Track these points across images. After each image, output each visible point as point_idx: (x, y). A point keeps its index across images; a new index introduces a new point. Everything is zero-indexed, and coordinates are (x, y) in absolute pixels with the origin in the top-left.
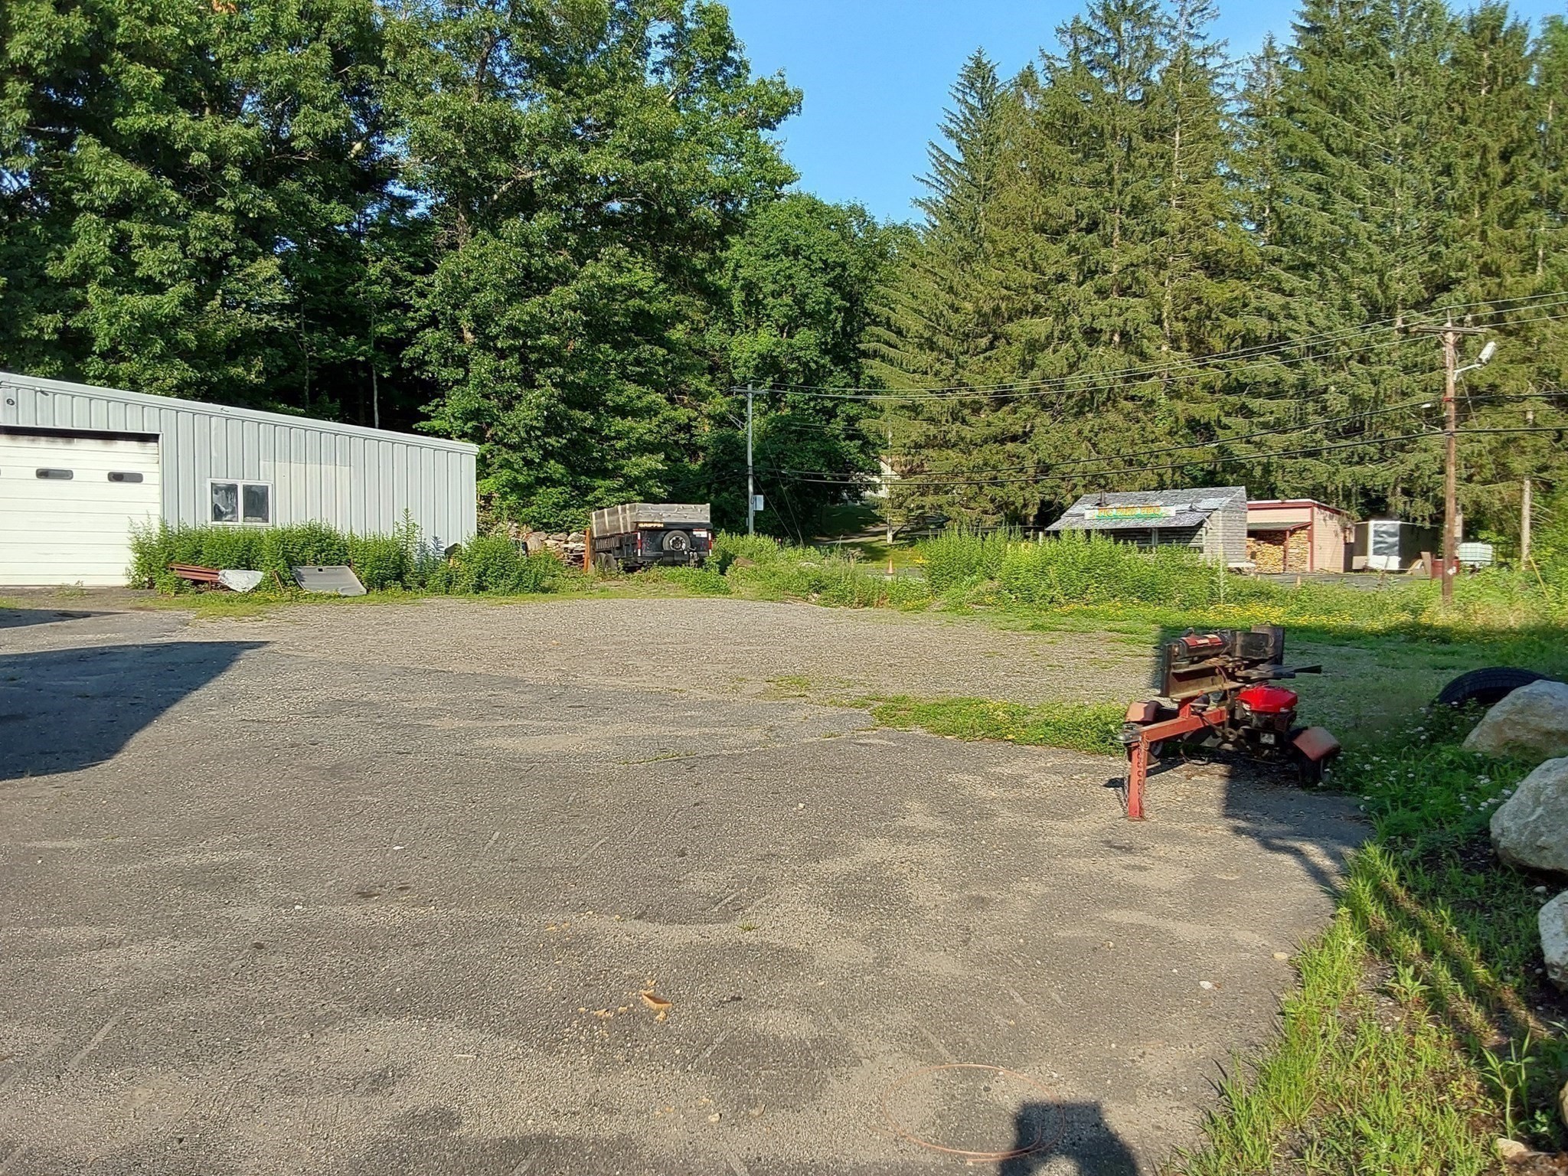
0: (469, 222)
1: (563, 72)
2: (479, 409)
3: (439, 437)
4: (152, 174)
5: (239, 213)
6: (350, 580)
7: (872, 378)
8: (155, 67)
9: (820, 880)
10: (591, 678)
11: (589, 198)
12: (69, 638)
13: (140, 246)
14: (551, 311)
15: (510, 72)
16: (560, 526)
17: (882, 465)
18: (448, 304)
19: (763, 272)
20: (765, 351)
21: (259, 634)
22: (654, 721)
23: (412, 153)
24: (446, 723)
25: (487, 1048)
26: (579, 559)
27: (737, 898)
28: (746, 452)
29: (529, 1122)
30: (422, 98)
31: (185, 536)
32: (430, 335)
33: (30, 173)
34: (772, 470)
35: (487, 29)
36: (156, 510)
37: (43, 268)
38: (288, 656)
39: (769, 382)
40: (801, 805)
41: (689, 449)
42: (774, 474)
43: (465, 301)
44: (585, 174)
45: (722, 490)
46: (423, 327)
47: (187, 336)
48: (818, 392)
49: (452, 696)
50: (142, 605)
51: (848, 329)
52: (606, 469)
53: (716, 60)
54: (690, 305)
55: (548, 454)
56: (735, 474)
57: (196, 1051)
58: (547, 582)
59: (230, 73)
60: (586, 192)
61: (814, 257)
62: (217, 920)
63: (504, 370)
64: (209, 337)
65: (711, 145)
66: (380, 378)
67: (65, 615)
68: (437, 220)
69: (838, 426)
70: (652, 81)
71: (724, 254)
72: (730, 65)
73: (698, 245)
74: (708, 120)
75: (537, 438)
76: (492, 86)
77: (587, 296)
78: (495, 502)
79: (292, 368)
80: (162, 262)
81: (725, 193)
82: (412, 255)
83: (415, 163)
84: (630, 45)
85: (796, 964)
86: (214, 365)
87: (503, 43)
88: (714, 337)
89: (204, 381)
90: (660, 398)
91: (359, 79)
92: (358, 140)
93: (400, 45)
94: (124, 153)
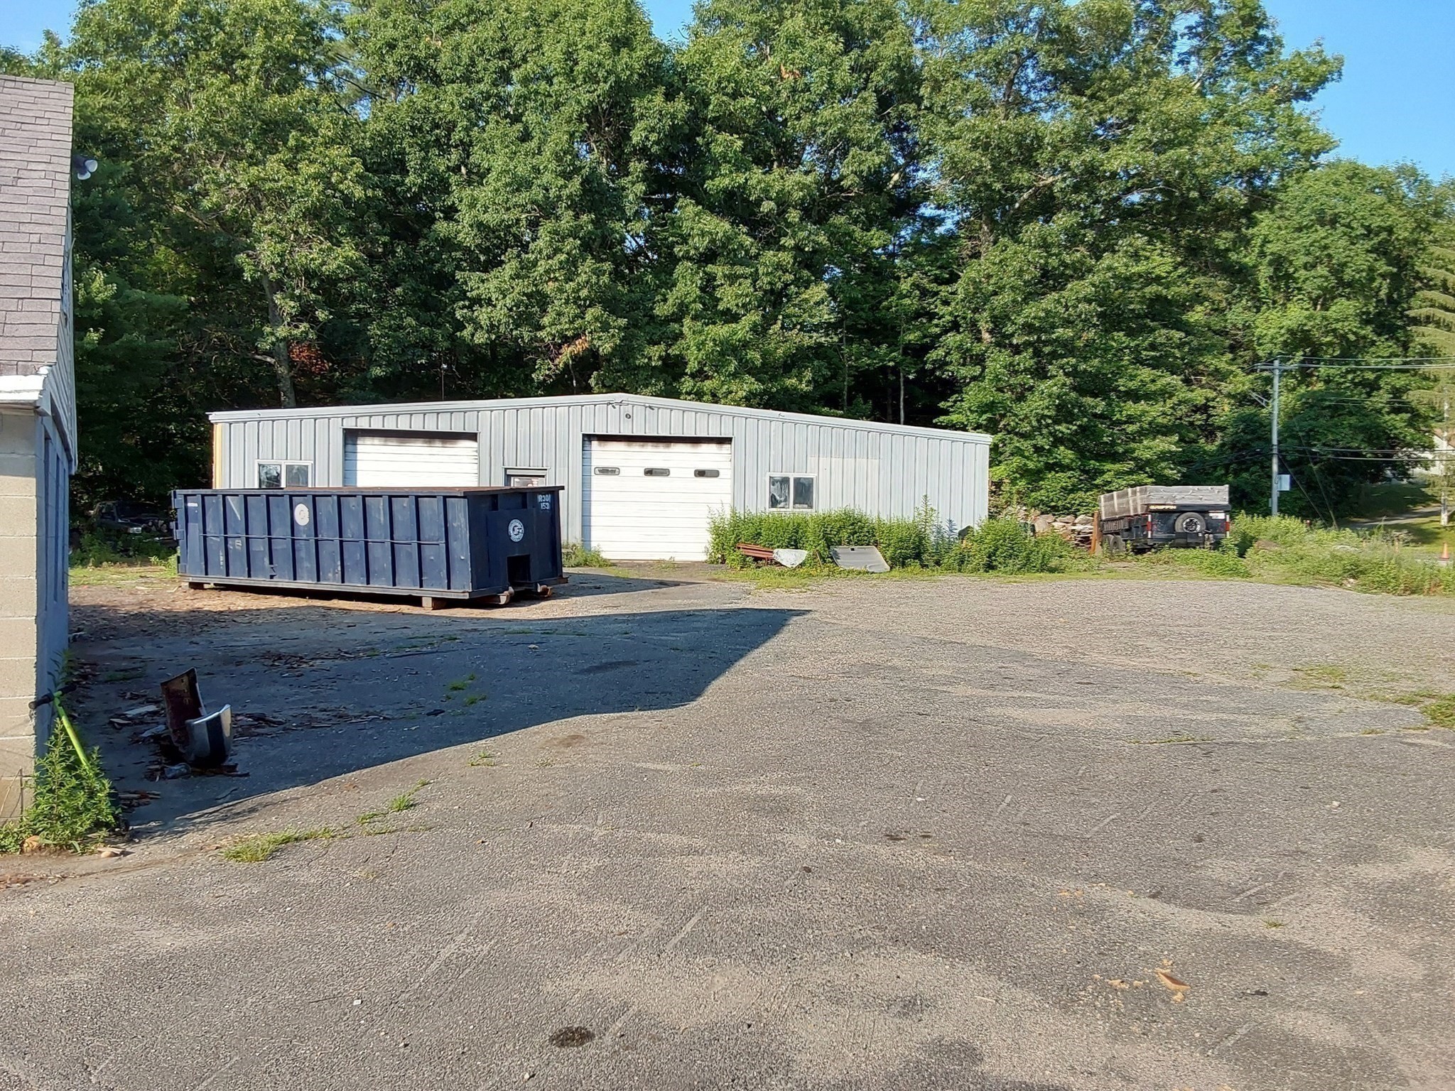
0: (991, 231)
1: (1087, 78)
2: (993, 402)
3: (956, 429)
4: (732, 224)
5: (798, 248)
6: (875, 558)
7: (1424, 346)
8: (737, 133)
9: (1358, 884)
10: (1100, 657)
11: (1109, 194)
12: (664, 602)
13: (722, 285)
14: (1066, 305)
15: (1035, 88)
16: (1068, 509)
17: (1436, 440)
18: (969, 309)
19: (1294, 245)
20: (1295, 326)
21: (804, 603)
22: (1166, 702)
23: (943, 175)
24: (960, 690)
25: (1005, 996)
26: (1086, 540)
27: (1261, 892)
28: (1270, 431)
29: (1047, 1072)
30: (953, 125)
31: (748, 521)
32: (952, 339)
33: (645, 234)
34: (1301, 448)
35: (1015, 52)
36: (728, 499)
37: (652, 308)
38: (827, 623)
39: (1299, 355)
40: (1336, 804)
41: (1205, 430)
42: (1303, 452)
43: (985, 304)
44: (1105, 172)
45: (1242, 470)
46: (945, 332)
47: (754, 356)
48: (1358, 363)
49: (965, 666)
50: (716, 577)
51: (1395, 296)
52: (1117, 452)
53: (1245, 41)
54: (1210, 286)
55: (1058, 441)
56: (1258, 453)
57: (760, 952)
58: (1054, 563)
59: (794, 129)
60: (1105, 188)
61: (1354, 224)
62: (775, 843)
63: (1018, 364)
64: (771, 354)
65: (1239, 125)
66: (907, 381)
67: (663, 584)
68: (962, 233)
69: (1381, 399)
70: (1177, 72)
71: (1250, 231)
72: (1261, 44)
73: (1221, 226)
74: (1236, 100)
75: (1047, 426)
76: (1018, 103)
77: (1103, 288)
78: (1005, 488)
79: (834, 376)
80: (738, 296)
81: (1254, 171)
82: (939, 268)
83: (945, 185)
84: (1155, 40)
85: (1330, 968)
86: (773, 378)
87: (1029, 63)
88: (1237, 315)
89: (765, 392)
90: (1176, 380)
91: (900, 117)
92: (896, 172)
93: (936, 81)
94: (711, 209)
